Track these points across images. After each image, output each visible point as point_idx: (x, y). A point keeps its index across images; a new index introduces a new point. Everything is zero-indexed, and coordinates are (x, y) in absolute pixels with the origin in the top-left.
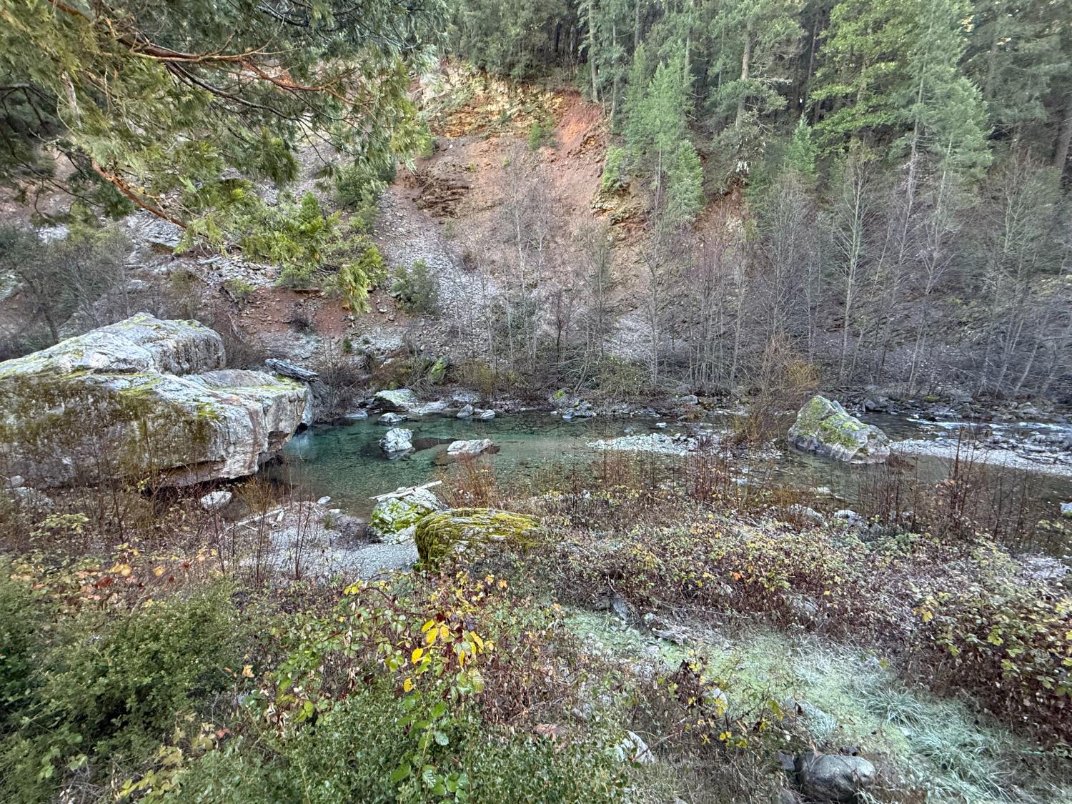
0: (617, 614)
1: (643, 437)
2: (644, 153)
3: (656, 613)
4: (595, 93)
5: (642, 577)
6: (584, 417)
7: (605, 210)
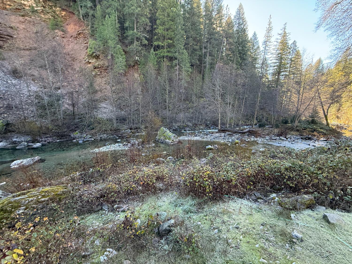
0: (104, 210)
1: (113, 145)
2: (104, 45)
3: (118, 204)
4: (81, 16)
5: (112, 194)
6: (89, 141)
7: (90, 63)
